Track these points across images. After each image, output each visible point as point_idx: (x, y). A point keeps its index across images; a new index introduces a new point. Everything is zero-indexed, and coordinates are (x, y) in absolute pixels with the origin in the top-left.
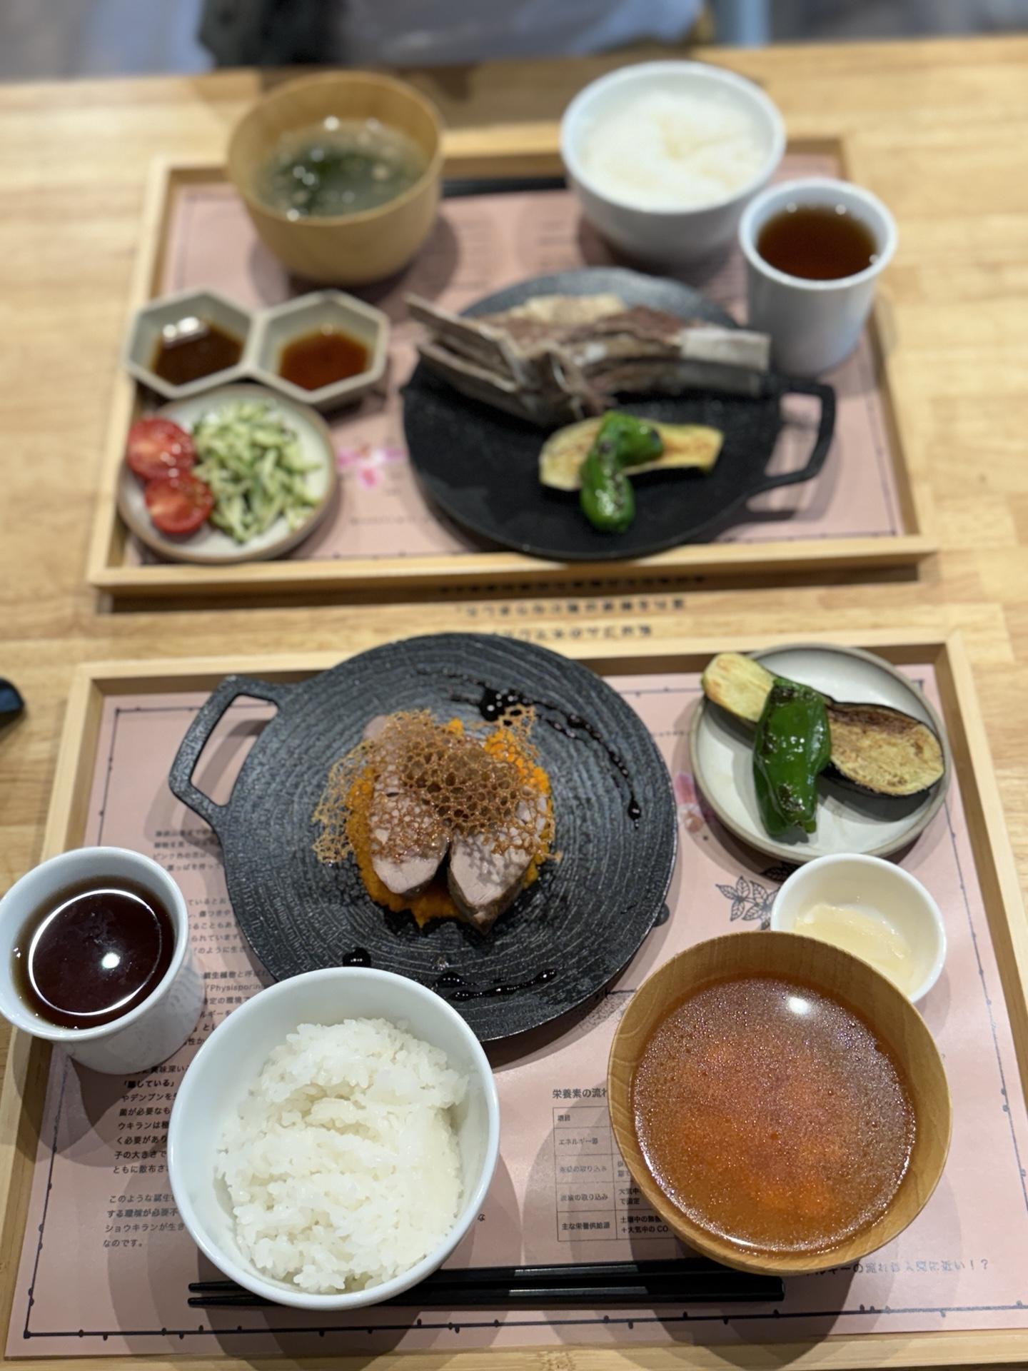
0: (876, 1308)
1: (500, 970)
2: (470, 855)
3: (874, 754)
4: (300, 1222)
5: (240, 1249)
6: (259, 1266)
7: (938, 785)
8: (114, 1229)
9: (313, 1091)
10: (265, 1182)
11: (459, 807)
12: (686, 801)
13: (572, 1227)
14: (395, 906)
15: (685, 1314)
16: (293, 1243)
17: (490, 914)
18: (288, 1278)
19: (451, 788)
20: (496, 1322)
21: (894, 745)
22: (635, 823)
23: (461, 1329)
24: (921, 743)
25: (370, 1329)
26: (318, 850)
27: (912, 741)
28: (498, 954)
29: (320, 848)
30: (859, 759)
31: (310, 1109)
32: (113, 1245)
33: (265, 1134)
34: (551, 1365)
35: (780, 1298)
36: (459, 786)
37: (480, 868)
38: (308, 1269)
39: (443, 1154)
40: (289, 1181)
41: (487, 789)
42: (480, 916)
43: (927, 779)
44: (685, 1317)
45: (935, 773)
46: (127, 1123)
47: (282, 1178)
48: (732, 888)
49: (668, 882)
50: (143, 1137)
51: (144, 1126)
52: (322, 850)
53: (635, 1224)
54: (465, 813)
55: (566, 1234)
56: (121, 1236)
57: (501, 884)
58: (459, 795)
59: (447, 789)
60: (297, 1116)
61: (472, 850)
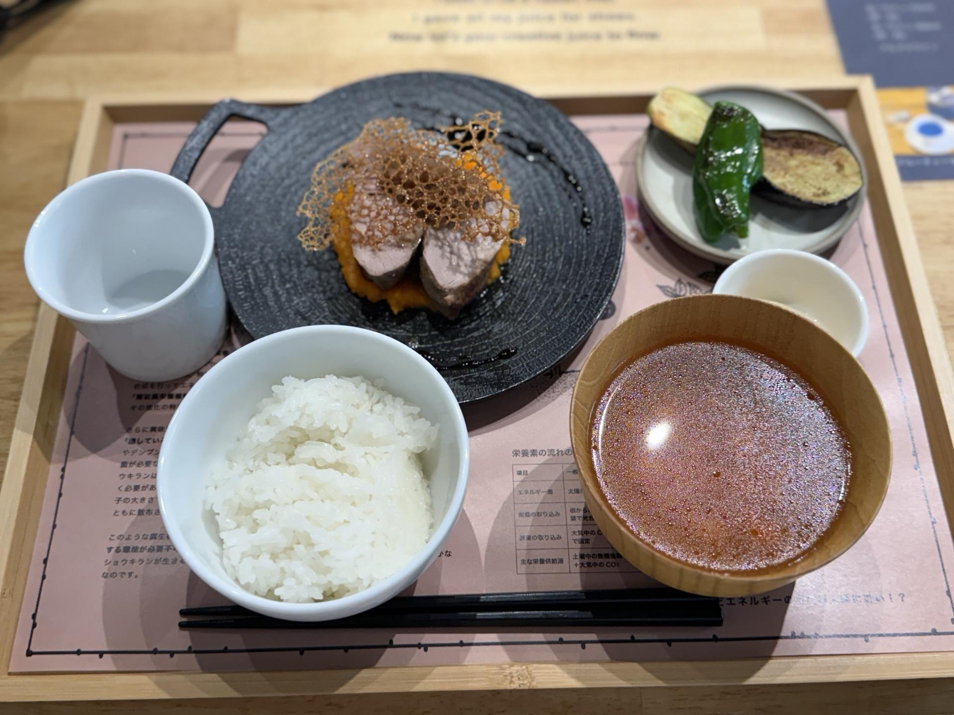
0: (806, 634)
1: (466, 349)
2: (441, 247)
3: (800, 171)
4: (283, 542)
5: (225, 570)
6: (243, 582)
7: (855, 196)
8: (112, 563)
9: (295, 434)
10: (249, 511)
11: (432, 201)
12: (630, 218)
13: (529, 562)
14: (373, 295)
15: (632, 637)
16: (275, 561)
17: (458, 299)
18: (270, 594)
19: (425, 184)
20: (461, 642)
21: (818, 164)
22: (587, 230)
23: (429, 648)
24: (842, 162)
25: (346, 649)
26: (302, 240)
27: (834, 161)
28: (465, 337)
29: (304, 238)
30: (787, 176)
31: (294, 451)
32: (111, 576)
33: (252, 471)
34: (512, 677)
35: (719, 623)
36: (433, 183)
37: (450, 259)
38: (289, 582)
39: (416, 490)
40: (273, 507)
41: (458, 185)
42: (450, 298)
43: (848, 190)
44: (633, 640)
45: (854, 186)
46: (127, 474)
47: (266, 505)
48: (671, 288)
49: (617, 276)
50: (142, 485)
51: (143, 476)
52: (306, 240)
53: (586, 560)
54: (437, 206)
55: (523, 568)
56: (120, 568)
57: (469, 275)
58: (433, 191)
59: (421, 186)
60: (281, 457)
61: (443, 244)
